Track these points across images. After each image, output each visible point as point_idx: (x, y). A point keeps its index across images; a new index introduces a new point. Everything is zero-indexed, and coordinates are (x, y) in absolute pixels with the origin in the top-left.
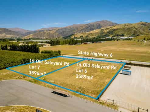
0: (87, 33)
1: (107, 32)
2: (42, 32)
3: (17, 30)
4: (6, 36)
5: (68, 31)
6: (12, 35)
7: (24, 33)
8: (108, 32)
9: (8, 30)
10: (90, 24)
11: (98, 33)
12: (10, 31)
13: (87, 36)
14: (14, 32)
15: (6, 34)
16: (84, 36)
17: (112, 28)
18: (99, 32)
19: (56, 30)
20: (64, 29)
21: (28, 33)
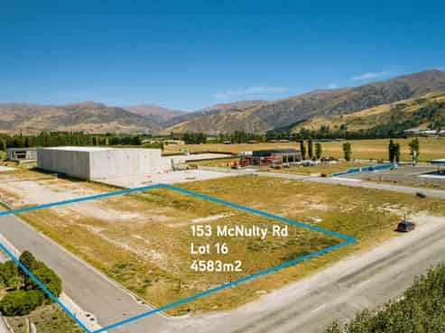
0: (344, 116)
1: (415, 114)
2: (212, 116)
3: (147, 112)
4: (118, 128)
5: (291, 112)
6: (133, 127)
7: (165, 119)
8: (419, 114)
9: (124, 111)
10: (369, 85)
11: (382, 115)
12: (129, 114)
13: (342, 127)
14: (139, 116)
15: (120, 123)
16: (332, 127)
17: (438, 99)
18: (385, 113)
19: (254, 110)
20: (280, 106)
21: (174, 119)
